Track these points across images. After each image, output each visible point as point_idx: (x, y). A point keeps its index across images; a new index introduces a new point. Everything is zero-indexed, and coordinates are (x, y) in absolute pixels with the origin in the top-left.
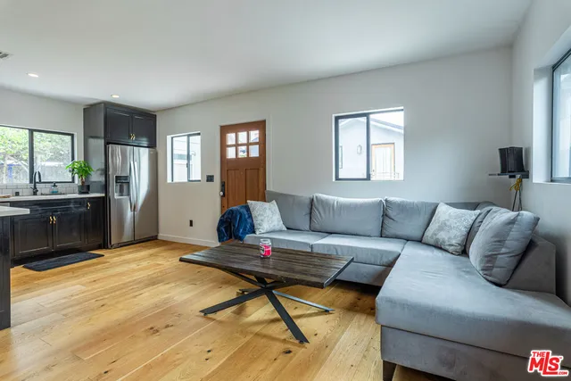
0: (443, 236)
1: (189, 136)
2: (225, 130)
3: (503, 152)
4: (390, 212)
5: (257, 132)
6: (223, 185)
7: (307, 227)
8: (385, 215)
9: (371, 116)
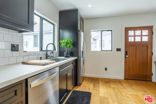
1: (102, 31)
2: (127, 30)
6: (126, 53)
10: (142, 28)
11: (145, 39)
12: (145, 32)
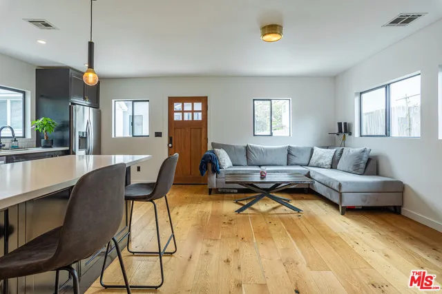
0: (321, 161)
1: (134, 101)
2: (172, 100)
3: (340, 124)
4: (293, 152)
5: (201, 104)
6: (170, 140)
7: (245, 163)
8: (289, 153)
9: (273, 101)
10: (193, 100)
11: (198, 117)
12: (198, 106)
